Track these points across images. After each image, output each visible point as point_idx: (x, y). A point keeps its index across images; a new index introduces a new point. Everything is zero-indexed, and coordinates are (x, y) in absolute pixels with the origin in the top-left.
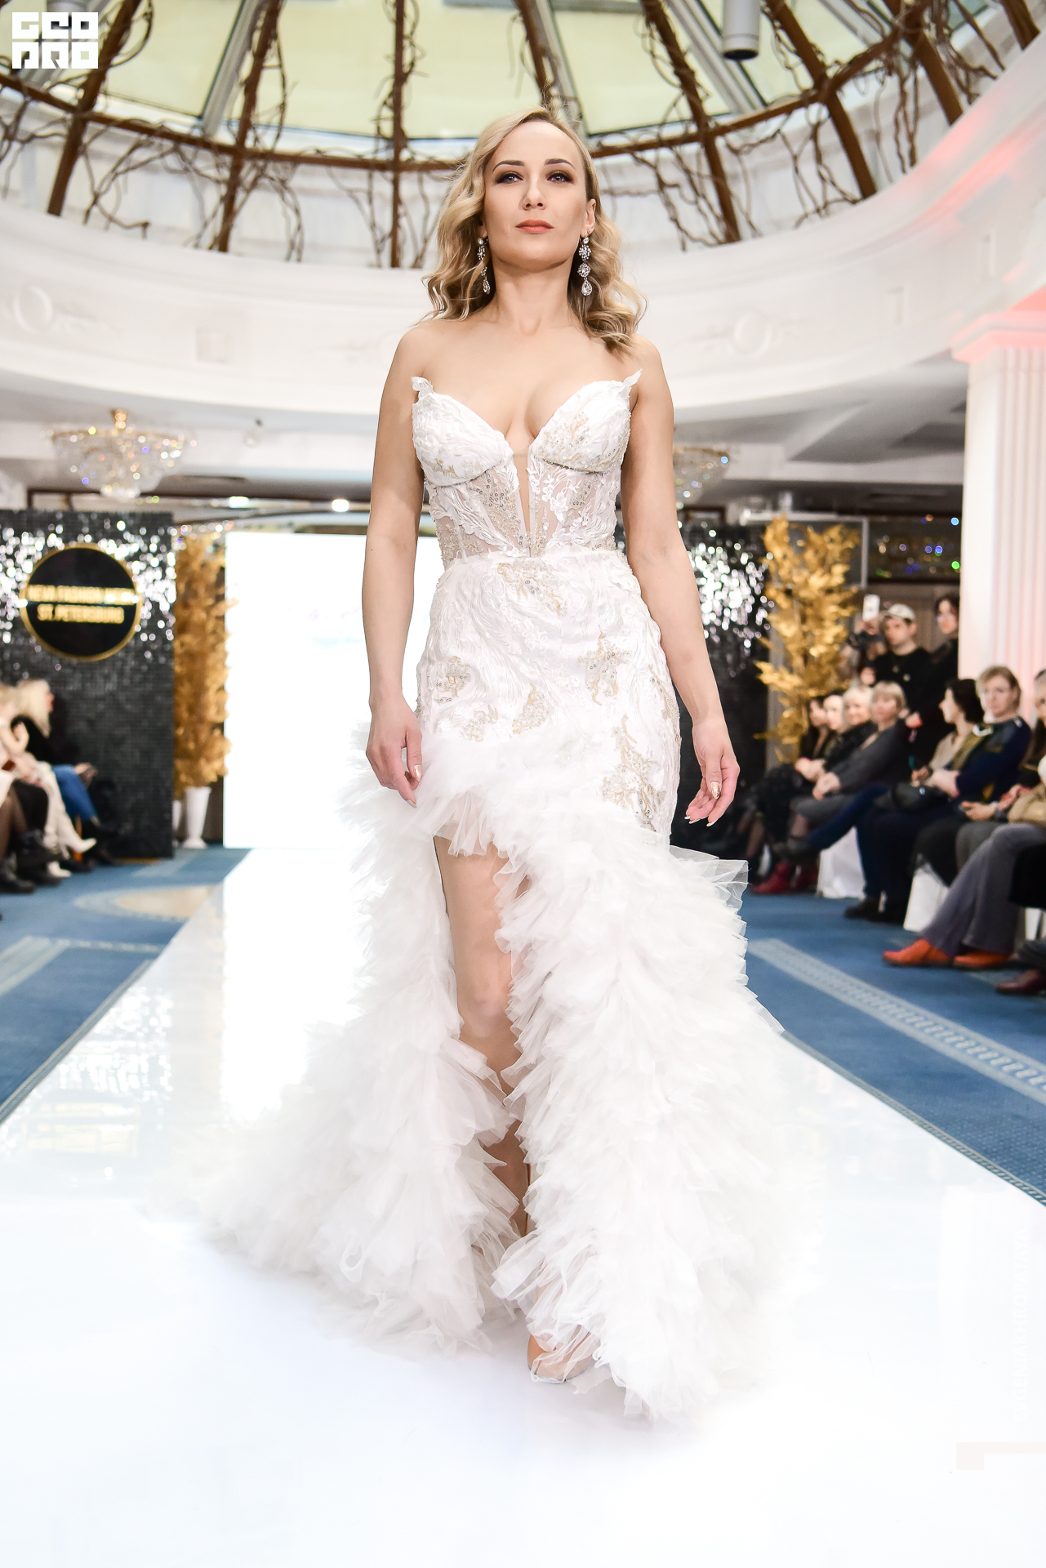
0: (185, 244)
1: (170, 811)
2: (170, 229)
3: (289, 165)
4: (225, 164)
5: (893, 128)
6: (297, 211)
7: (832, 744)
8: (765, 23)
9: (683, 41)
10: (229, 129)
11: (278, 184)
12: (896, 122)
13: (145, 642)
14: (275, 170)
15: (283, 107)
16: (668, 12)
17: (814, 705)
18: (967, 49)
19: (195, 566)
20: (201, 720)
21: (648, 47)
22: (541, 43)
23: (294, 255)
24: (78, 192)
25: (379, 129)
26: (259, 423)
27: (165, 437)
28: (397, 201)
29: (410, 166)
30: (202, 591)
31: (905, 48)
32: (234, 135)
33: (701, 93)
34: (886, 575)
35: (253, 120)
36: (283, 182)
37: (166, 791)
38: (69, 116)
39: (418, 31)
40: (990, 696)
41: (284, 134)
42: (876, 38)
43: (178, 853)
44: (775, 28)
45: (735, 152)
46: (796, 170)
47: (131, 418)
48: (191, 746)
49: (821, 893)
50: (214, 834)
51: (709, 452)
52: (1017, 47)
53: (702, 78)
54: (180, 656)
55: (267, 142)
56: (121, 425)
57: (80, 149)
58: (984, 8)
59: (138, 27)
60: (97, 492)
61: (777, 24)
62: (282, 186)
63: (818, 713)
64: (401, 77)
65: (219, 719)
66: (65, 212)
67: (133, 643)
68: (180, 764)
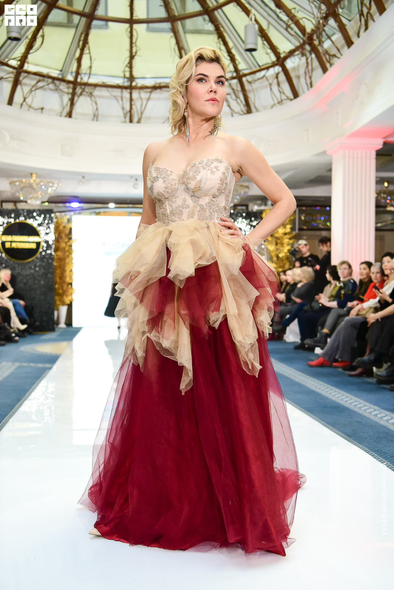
0: (57, 115)
1: (53, 314)
2: (51, 110)
3: (93, 87)
4: (70, 87)
5: (304, 75)
6: (96, 103)
7: (288, 288)
8: (259, 39)
9: (231, 44)
10: (71, 74)
11: (89, 94)
12: (305, 73)
13: (44, 255)
14: (88, 89)
15: (91, 67)
16: (225, 35)
17: (282, 274)
18: (329, 48)
19: (61, 228)
20: (64, 282)
21: (219, 46)
22: (181, 45)
23: (95, 119)
24: (18, 97)
25: (125, 75)
26: (83, 177)
27: (50, 182)
28: (131, 100)
29: (136, 88)
30: (63, 236)
31: (308, 47)
32: (73, 77)
33: (237, 62)
34: (305, 228)
35: (80, 72)
36: (91, 93)
37: (52, 308)
38: (15, 71)
39: (138, 41)
40: (342, 271)
41: (91, 76)
42: (298, 44)
43: (56, 329)
44: (262, 40)
45: (250, 82)
46: (271, 89)
47: (38, 176)
48: (61, 291)
49: (285, 341)
50: (69, 323)
51: (242, 186)
52: (346, 47)
53: (238, 57)
54: (57, 259)
55: (85, 79)
56: (34, 178)
57: (19, 82)
58: (334, 34)
59: (39, 40)
60: (26, 202)
61: (263, 39)
62: (91, 95)
63: (283, 277)
64: (132, 57)
65: (70, 282)
66: (14, 104)
67: (39, 256)
68: (57, 298)
